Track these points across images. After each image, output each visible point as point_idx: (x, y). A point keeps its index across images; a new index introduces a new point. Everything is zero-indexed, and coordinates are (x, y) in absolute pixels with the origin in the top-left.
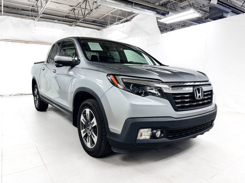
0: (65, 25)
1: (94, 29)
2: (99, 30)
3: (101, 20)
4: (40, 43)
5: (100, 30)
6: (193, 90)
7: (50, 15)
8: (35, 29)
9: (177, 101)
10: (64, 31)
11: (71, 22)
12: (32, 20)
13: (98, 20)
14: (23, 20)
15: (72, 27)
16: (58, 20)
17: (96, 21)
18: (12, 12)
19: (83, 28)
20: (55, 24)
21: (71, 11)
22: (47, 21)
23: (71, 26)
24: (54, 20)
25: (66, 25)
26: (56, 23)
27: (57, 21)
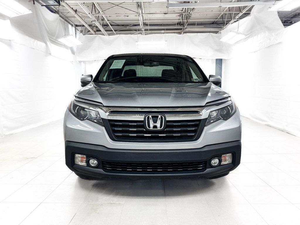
0: (174, 34)
1: (210, 32)
2: (216, 32)
3: (220, 19)
5: (218, 32)
6: (145, 118)
7: (161, 25)
8: (138, 45)
9: (116, 129)
10: (167, 42)
12: (140, 35)
13: (217, 20)
14: (132, 36)
15: (182, 35)
17: (215, 22)
19: (196, 34)
20: (163, 34)
21: (180, 16)
22: (155, 33)
23: (180, 33)
25: (175, 34)
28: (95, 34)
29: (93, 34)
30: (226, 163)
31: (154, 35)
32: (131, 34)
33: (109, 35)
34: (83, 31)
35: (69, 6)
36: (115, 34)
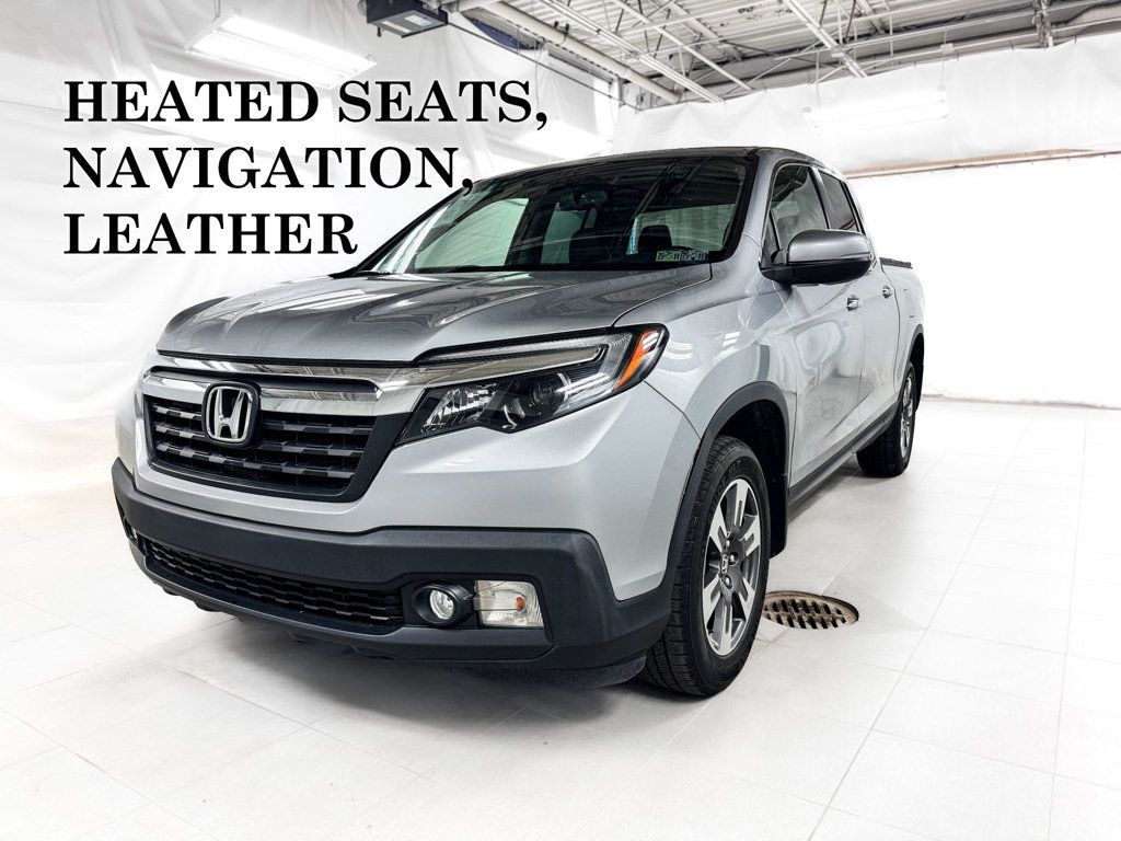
0: (1009, 51)
4: (883, 169)
7: (962, 19)
11: (1066, 22)
16: (955, 42)
18: (783, 69)
22: (915, 61)
24: (938, 44)
25: (1018, 51)
26: (949, 56)
27: (951, 45)
28: (678, 103)
29: (670, 104)
30: (524, 624)
31: (910, 68)
32: (810, 80)
33: (725, 99)
34: (645, 98)
35: (540, 21)
36: (746, 90)
